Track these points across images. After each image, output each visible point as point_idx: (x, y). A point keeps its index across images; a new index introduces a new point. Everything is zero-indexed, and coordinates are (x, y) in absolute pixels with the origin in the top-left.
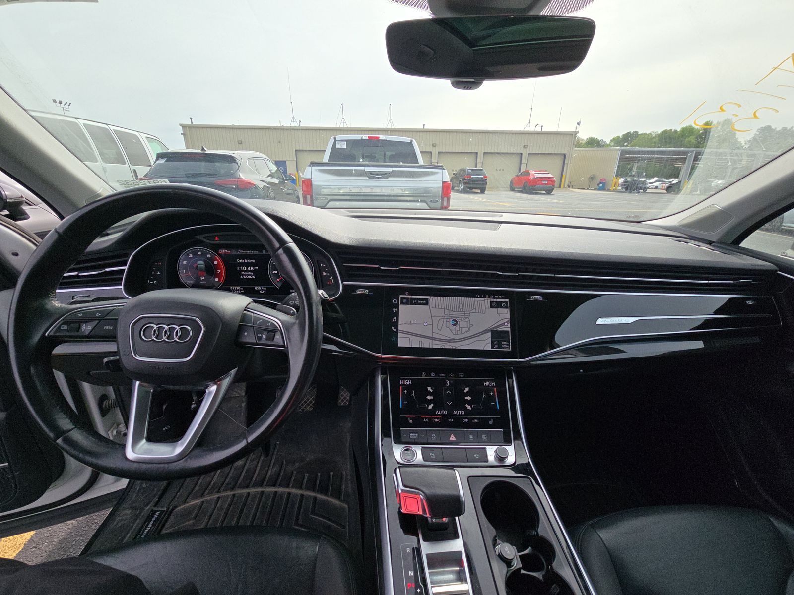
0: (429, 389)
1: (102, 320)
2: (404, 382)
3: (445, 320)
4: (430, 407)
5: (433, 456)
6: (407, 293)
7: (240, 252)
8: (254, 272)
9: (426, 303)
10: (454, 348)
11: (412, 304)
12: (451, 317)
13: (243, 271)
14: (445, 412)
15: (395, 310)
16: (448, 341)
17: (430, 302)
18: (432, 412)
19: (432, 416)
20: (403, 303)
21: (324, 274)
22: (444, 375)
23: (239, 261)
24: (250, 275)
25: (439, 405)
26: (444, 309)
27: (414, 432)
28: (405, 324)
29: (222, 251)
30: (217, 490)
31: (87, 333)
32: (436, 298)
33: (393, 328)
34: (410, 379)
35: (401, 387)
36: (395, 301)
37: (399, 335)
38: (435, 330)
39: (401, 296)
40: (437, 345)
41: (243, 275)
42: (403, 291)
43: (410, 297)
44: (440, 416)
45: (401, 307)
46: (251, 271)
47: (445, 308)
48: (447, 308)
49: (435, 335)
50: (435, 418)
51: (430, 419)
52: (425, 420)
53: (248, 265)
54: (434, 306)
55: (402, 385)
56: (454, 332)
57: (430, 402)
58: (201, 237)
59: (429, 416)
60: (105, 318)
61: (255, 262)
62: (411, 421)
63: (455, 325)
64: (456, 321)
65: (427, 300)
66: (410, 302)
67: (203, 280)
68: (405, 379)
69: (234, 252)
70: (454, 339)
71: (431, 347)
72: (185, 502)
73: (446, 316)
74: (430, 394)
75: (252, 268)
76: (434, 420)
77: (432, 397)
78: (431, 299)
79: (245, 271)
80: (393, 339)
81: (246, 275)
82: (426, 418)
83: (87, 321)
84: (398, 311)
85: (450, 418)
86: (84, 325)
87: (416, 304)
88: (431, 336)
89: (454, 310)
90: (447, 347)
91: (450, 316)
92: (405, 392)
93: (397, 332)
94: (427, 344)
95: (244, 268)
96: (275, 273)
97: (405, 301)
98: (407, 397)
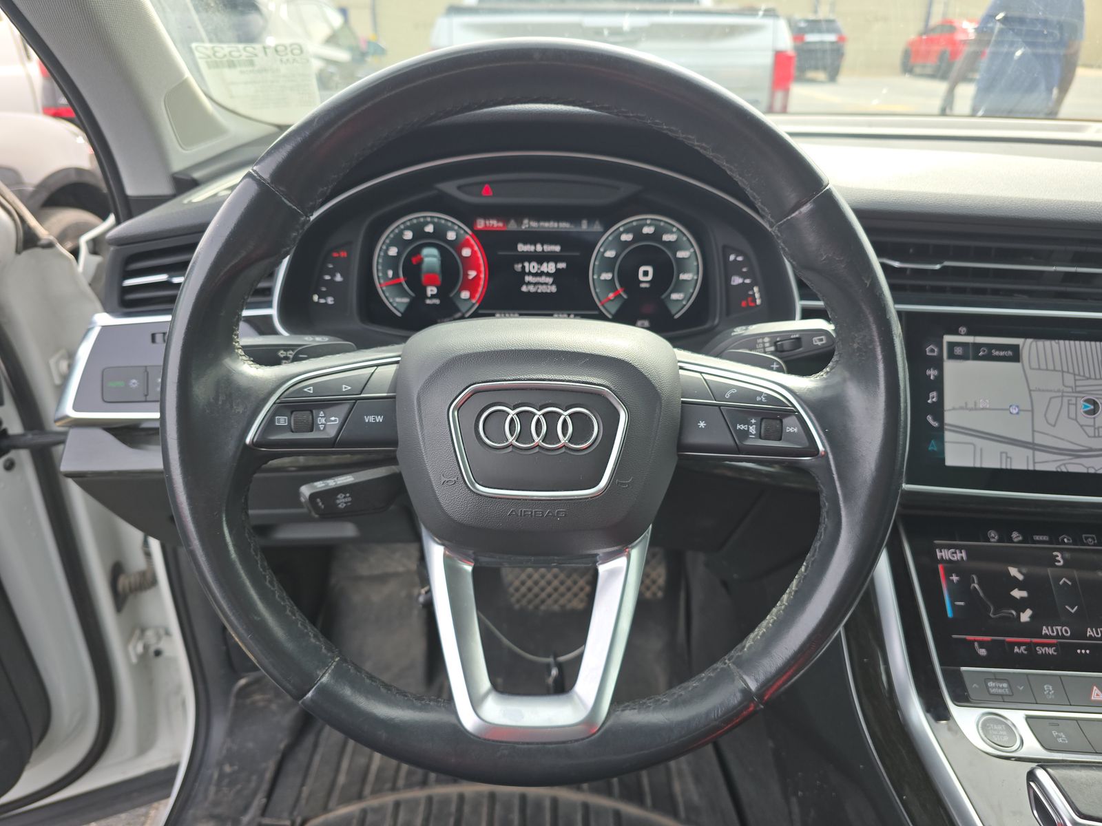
0: (1014, 571)
1: (356, 399)
2: (945, 554)
3: (1065, 400)
4: (1025, 616)
5: (1062, 739)
6: (963, 330)
7: (528, 224)
8: (557, 275)
9: (1014, 355)
10: (1092, 471)
11: (977, 358)
12: (1080, 392)
13: (530, 273)
14: (1065, 631)
15: (932, 373)
16: (1075, 454)
17: (1024, 354)
18: (1032, 630)
19: (1034, 640)
20: (952, 356)
21: (737, 281)
22: (1045, 538)
23: (522, 248)
24: (546, 284)
25: (1047, 612)
26: (1063, 372)
27: (996, 678)
28: (961, 408)
29: (481, 224)
30: (388, 785)
31: (332, 433)
32: (1040, 343)
33: (929, 418)
34: (960, 548)
35: (940, 566)
36: (932, 351)
37: (948, 436)
38: (1040, 424)
39: (948, 338)
40: (1048, 463)
41: (529, 283)
42: (952, 323)
43: (970, 339)
44: (1055, 641)
45: (950, 366)
46: (548, 274)
47: (1065, 369)
48: (1071, 371)
49: (1039, 439)
50: (1043, 645)
51: (1031, 647)
52: (1016, 650)
53: (541, 258)
54: (1035, 365)
55: (942, 560)
56: (1090, 431)
57: (1021, 605)
58: (450, 187)
59: (1028, 640)
60: (362, 395)
61: (561, 250)
62: (983, 652)
63: (1094, 412)
64: (1095, 403)
65: (1015, 349)
66: (973, 353)
67: (433, 296)
68: (949, 547)
69: (512, 226)
70: (1091, 450)
71: (1031, 468)
72: (325, 809)
73: (1070, 390)
74: (1020, 585)
75: (550, 267)
76: (1040, 650)
77: (1024, 594)
78: (1027, 345)
79: (536, 275)
80: (933, 446)
81: (535, 284)
82: (1019, 645)
83: (326, 405)
84: (940, 379)
85: (1082, 647)
86: (322, 414)
87: (989, 358)
88: (1030, 440)
89: (1087, 375)
90: (1073, 468)
91: (1078, 389)
92: (955, 578)
93: (941, 429)
94: (1020, 461)
95: (532, 267)
96: (605, 280)
97: (958, 351)
98: (961, 591)
